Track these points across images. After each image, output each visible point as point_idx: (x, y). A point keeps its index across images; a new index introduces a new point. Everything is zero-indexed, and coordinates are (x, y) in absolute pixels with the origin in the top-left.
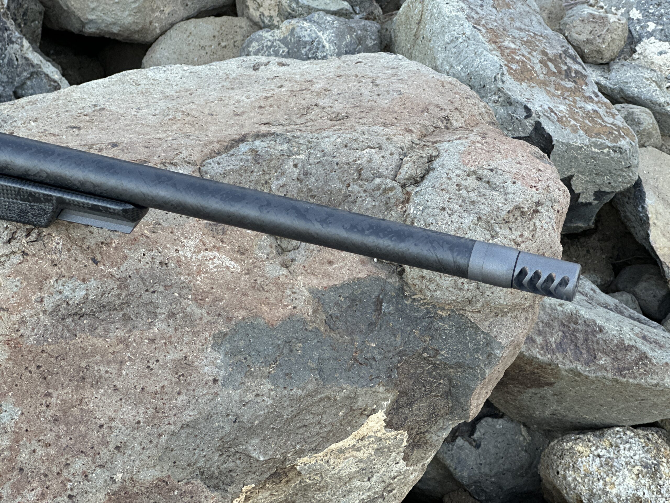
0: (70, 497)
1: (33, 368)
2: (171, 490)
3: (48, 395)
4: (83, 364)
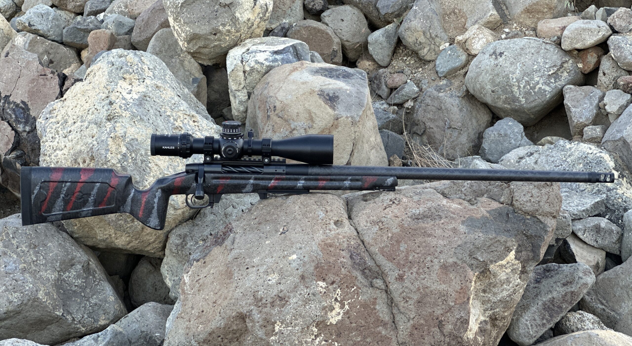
0: (428, 268)
1: (408, 233)
2: (458, 266)
3: (414, 240)
4: (423, 231)
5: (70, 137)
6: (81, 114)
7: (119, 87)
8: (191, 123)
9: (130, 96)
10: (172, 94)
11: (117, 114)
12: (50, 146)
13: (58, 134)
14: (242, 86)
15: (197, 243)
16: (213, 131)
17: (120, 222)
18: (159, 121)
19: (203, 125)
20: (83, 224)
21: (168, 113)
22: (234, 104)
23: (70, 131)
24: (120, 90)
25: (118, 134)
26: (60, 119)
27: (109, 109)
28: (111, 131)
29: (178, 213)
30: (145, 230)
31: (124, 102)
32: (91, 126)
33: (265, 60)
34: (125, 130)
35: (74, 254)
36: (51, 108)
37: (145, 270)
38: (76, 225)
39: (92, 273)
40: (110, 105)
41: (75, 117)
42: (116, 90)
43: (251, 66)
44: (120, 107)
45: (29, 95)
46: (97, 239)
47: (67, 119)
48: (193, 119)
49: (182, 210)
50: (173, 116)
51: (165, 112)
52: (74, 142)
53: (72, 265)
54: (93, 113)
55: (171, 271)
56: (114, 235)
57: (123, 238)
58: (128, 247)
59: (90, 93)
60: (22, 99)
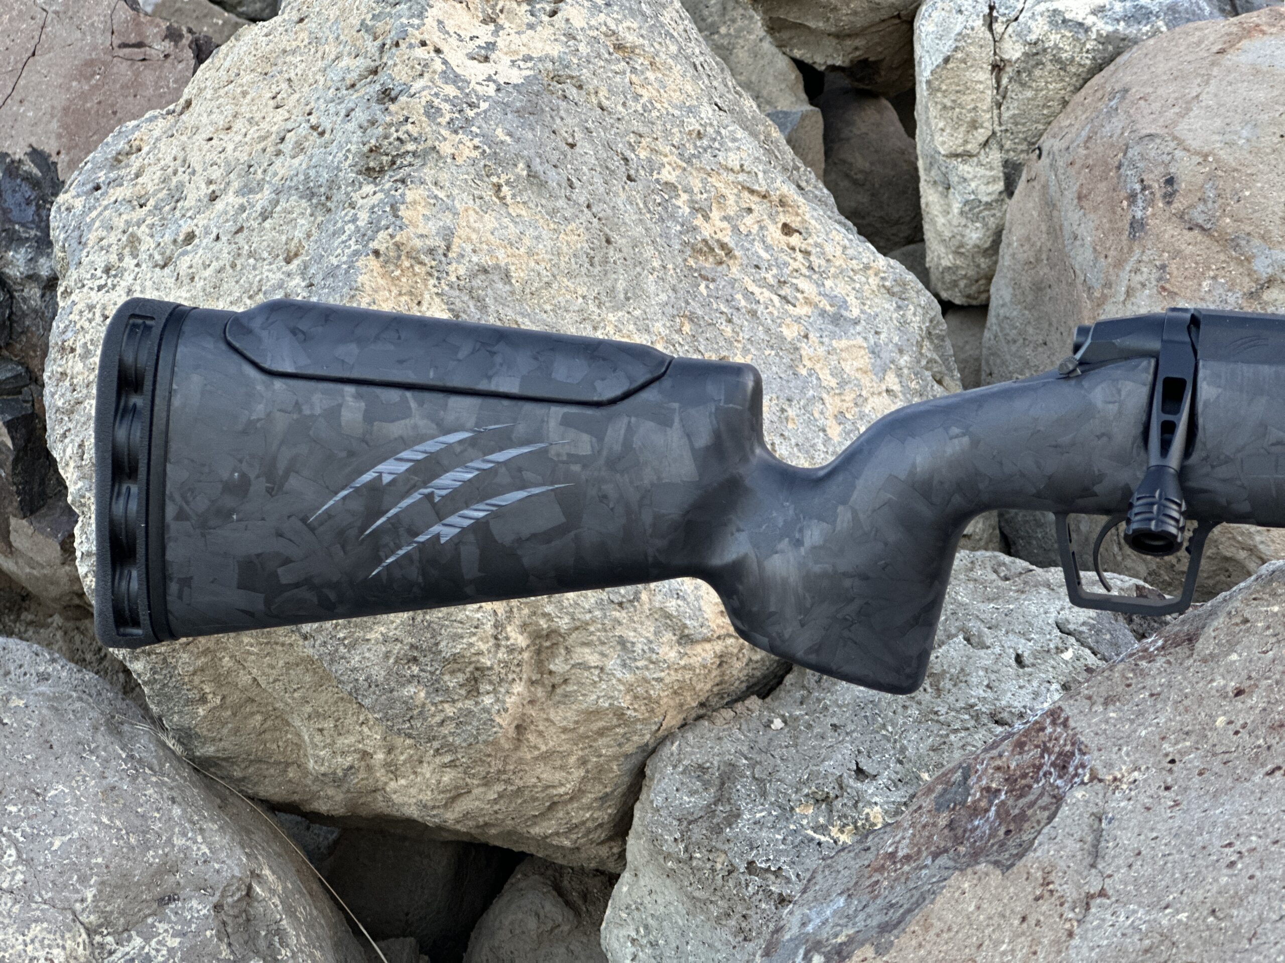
5: (184, 264)
6: (244, 157)
7: (430, 21)
8: (774, 233)
9: (485, 69)
10: (689, 88)
11: (411, 147)
12: (91, 308)
13: (135, 256)
14: (982, 134)
15: (787, 811)
16: (874, 281)
17: (410, 690)
18: (620, 201)
19: (829, 249)
20: (235, 697)
21: (668, 175)
22: (941, 220)
23: (190, 237)
24: (435, 37)
25: (410, 237)
26: (151, 188)
27: (373, 123)
28: (375, 226)
29: (695, 661)
30: (532, 738)
31: (451, 90)
32: (283, 204)
33: (1094, 13)
34: (447, 219)
35: (179, 841)
36: (122, 145)
37: (532, 924)
38: (203, 700)
39: (262, 944)
40: (380, 101)
41: (216, 173)
42: (415, 36)
43: (1033, 37)
44: (432, 112)
45: (65, 126)
46: (306, 773)
47: (180, 187)
48: (783, 219)
49: (719, 647)
50: (688, 190)
51: (652, 167)
52: (199, 284)
53: (165, 900)
54: (300, 148)
55: (653, 945)
56: (380, 756)
57: (426, 770)
58: (450, 816)
59: (297, 65)
60: (33, 140)
